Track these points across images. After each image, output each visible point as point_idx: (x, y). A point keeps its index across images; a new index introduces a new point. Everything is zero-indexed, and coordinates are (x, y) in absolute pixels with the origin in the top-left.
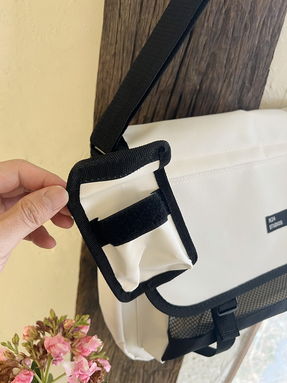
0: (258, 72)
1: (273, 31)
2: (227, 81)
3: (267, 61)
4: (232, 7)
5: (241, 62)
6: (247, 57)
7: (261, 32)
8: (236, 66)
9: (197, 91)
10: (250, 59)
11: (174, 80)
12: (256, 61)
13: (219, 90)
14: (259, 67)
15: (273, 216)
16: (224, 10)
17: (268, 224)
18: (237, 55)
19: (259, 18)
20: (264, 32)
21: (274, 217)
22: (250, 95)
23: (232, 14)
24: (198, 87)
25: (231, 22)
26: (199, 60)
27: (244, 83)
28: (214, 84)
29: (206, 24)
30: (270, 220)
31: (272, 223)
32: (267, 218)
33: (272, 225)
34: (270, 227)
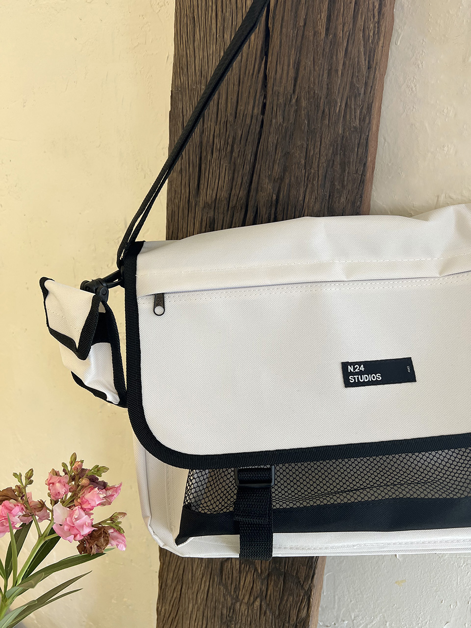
0: (349, 168)
1: (361, 112)
2: (310, 186)
3: (359, 153)
4: (303, 94)
5: (323, 159)
6: (331, 151)
7: (345, 117)
8: (318, 165)
9: (274, 202)
10: (335, 153)
11: (246, 192)
12: (344, 154)
13: (301, 198)
14: (349, 162)
15: (360, 363)
16: (294, 101)
17: (346, 374)
18: (317, 150)
19: (339, 100)
20: (348, 117)
21: (362, 366)
22: (343, 200)
23: (304, 103)
24: (274, 197)
25: (303, 112)
26: (271, 164)
27: (333, 184)
28: (293, 192)
29: (274, 121)
30: (350, 369)
31: (357, 374)
32: (345, 365)
33: (356, 377)
34: (352, 379)
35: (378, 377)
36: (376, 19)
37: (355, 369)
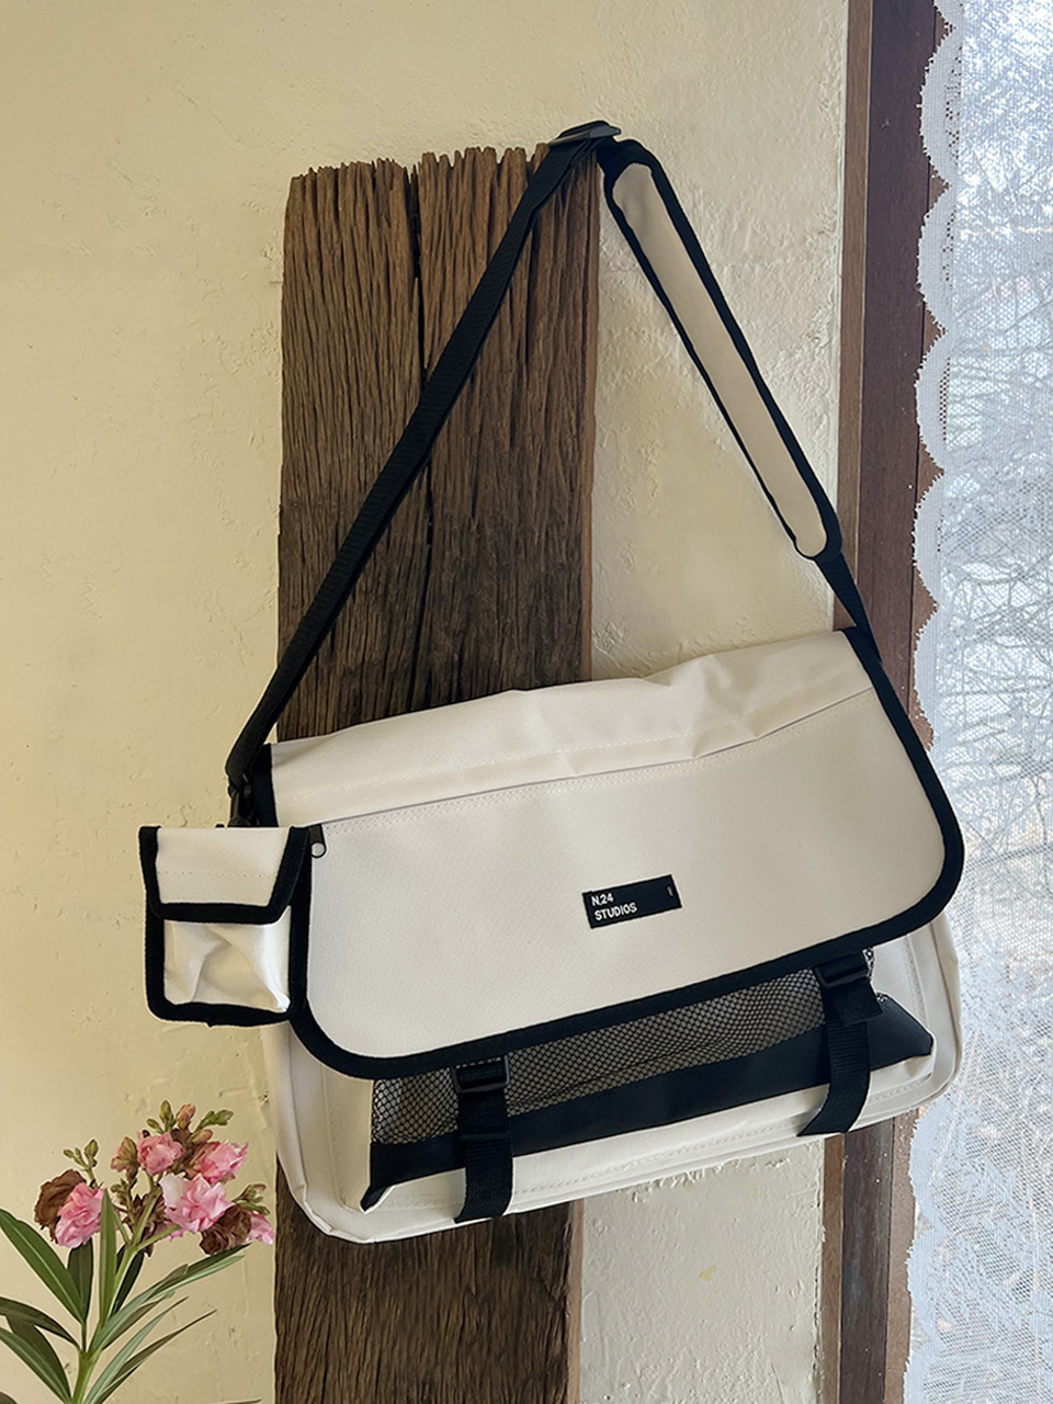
0: (559, 616)
1: (567, 545)
2: (507, 640)
3: (571, 597)
4: (486, 520)
5: (522, 605)
6: (532, 595)
7: (546, 550)
8: (517, 614)
9: (456, 665)
10: (538, 598)
11: (411, 652)
12: (551, 599)
13: (496, 658)
14: (558, 609)
15: (606, 892)
16: (474, 528)
17: (590, 909)
18: (513, 594)
19: (536, 530)
20: (551, 550)
21: (610, 895)
22: (554, 659)
23: (489, 532)
24: (456, 658)
25: (489, 543)
26: (448, 612)
27: (539, 638)
28: (484, 650)
29: (447, 553)
30: (595, 900)
31: (604, 907)
32: (587, 897)
33: (603, 911)
34: (598, 915)
35: (632, 908)
36: (574, 433)
37: (601, 900)
